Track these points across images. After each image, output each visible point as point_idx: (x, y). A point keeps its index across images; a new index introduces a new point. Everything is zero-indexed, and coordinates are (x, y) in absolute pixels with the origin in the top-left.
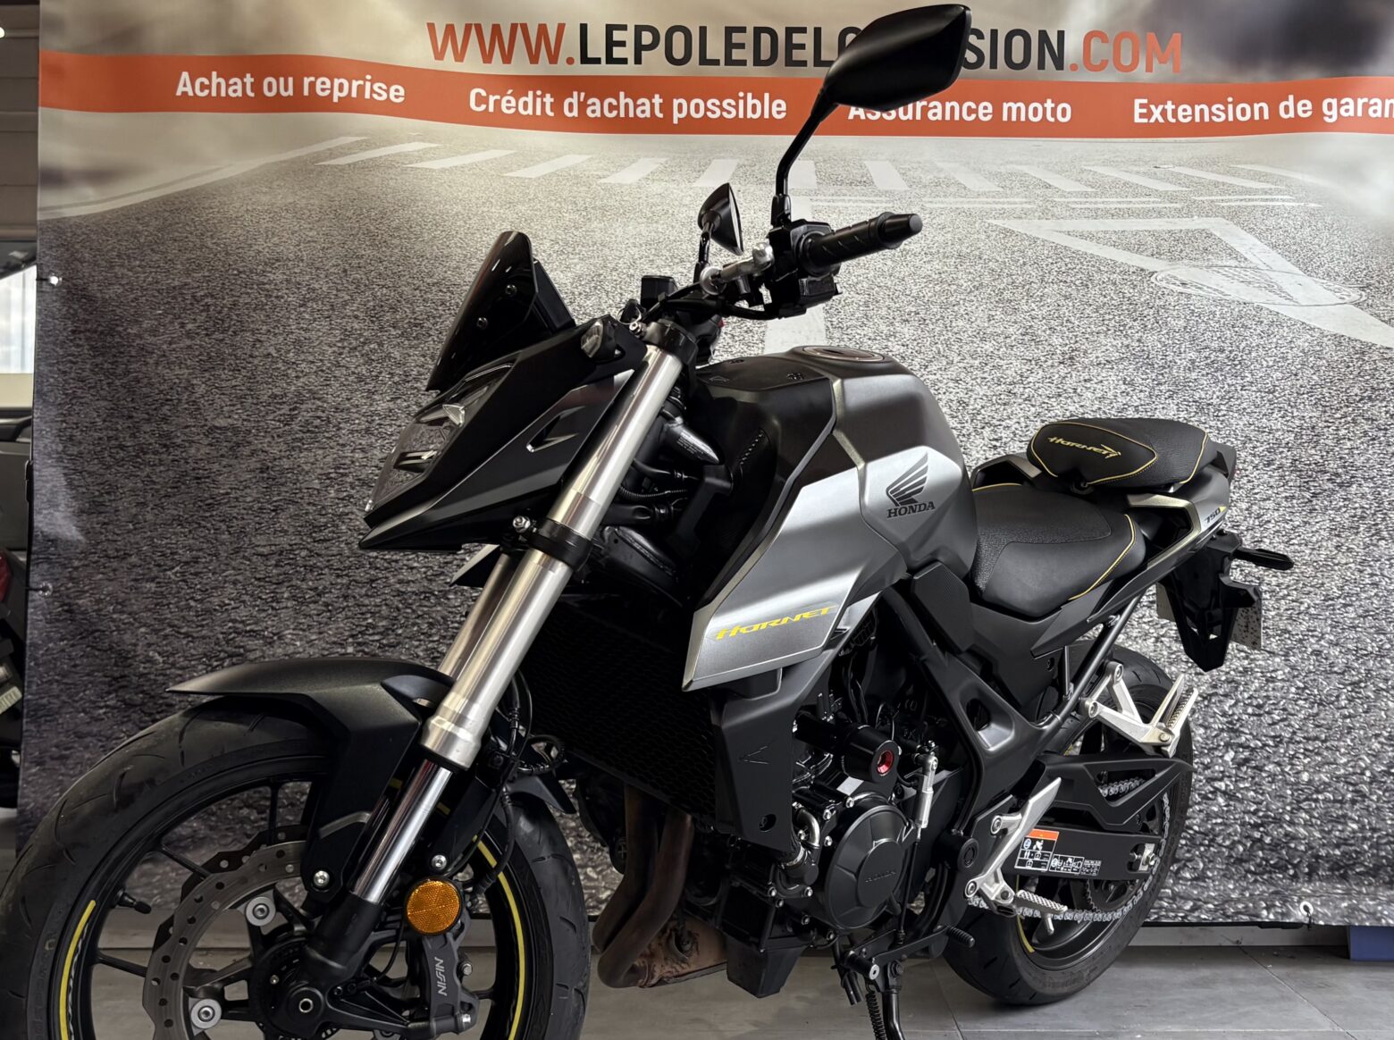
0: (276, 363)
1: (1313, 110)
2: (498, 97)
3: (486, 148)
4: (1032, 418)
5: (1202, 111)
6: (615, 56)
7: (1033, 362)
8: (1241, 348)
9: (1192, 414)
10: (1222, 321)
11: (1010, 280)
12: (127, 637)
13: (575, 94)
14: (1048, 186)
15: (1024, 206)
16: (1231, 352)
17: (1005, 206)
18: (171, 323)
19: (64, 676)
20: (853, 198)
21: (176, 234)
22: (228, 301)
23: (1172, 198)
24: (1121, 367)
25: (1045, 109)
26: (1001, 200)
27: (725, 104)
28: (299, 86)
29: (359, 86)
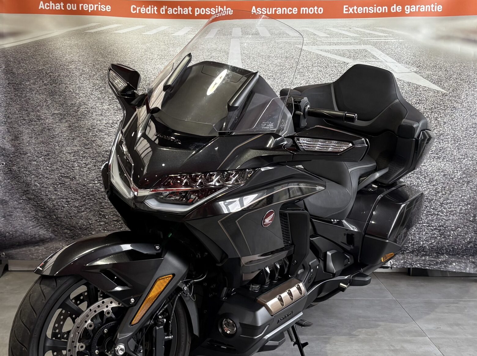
0: (73, 94)
1: (402, 9)
2: (140, 8)
3: (137, 25)
5: (366, 9)
11: (302, 66)
12: (28, 178)
13: (164, 6)
14: (315, 35)
15: (308, 41)
17: (301, 41)
18: (39, 81)
19: (10, 191)
20: (253, 39)
21: (40, 53)
22: (57, 74)
23: (355, 39)
25: (314, 10)
26: (300, 39)
27: (212, 10)
28: (78, 7)
29: (97, 6)
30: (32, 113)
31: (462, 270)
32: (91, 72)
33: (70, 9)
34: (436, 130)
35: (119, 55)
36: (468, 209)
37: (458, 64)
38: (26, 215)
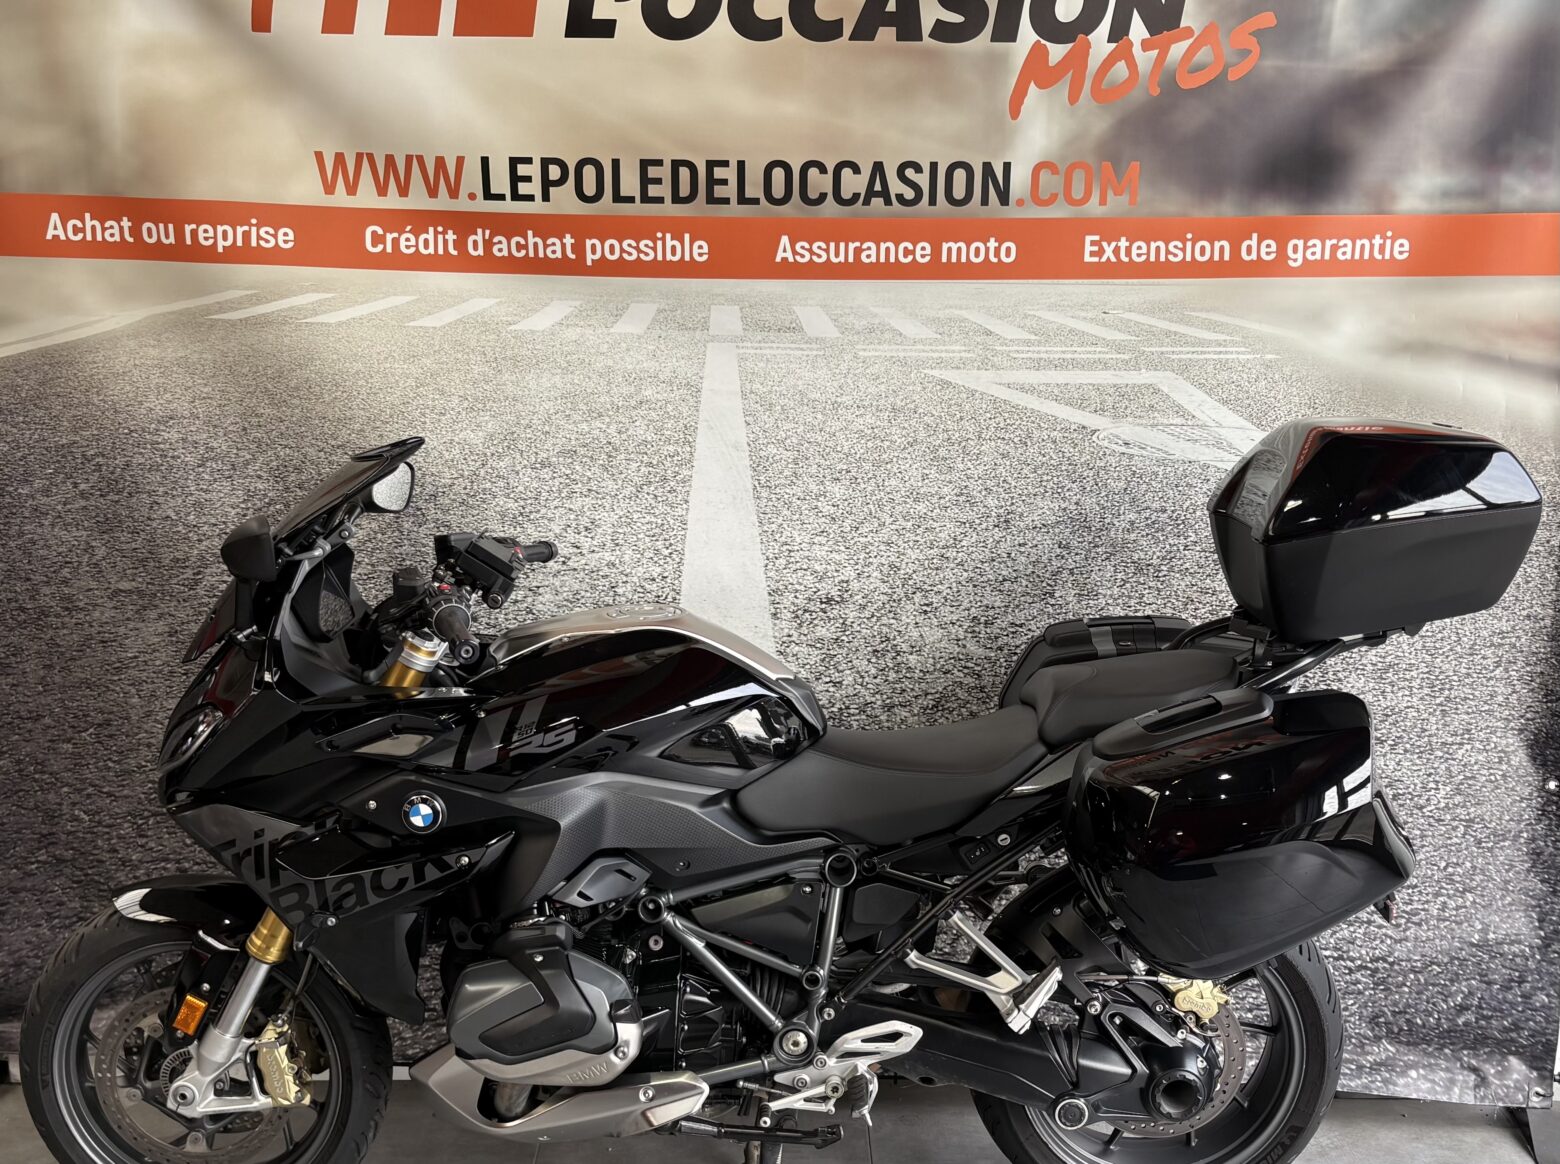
0: (176, 526)
1: (1277, 252)
2: (396, 235)
3: (387, 295)
4: (964, 583)
5: (1158, 248)
6: (520, 192)
7: (967, 525)
8: (1185, 507)
9: (1130, 575)
10: (1165, 481)
11: (946, 436)
12: (51, 796)
13: (480, 231)
14: (989, 333)
15: (963, 354)
16: (1173, 512)
17: (943, 355)
18: (63, 483)
20: (782, 345)
21: (59, 389)
22: (120, 461)
23: (1119, 348)
24: (1057, 530)
25: (987, 249)
26: (939, 348)
27: (642, 245)
28: (180, 234)
29: (244, 233)
30: (46, 590)
31: (1436, 1093)
32: (235, 451)
33: (153, 240)
35: (327, 399)
36: (1465, 907)
38: (49, 911)
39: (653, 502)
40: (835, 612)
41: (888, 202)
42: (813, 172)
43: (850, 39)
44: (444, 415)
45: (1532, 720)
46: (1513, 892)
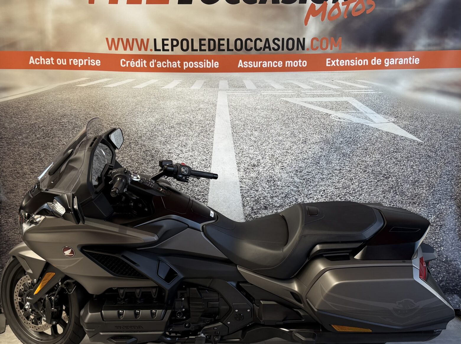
1: (381, 62)
2: (129, 62)
3: (127, 79)
4: (293, 160)
5: (347, 62)
6: (165, 49)
7: (294, 143)
8: (357, 137)
9: (341, 157)
10: (351, 129)
11: (287, 117)
13: (153, 60)
14: (299, 87)
15: (292, 93)
16: (353, 138)
17: (286, 94)
18: (32, 135)
20: (240, 92)
21: (32, 107)
22: (50, 128)
23: (337, 91)
24: (320, 144)
25: (299, 63)
26: (285, 92)
27: (200, 63)
28: (68, 62)
29: (86, 61)
30: (26, 167)
32: (83, 125)
33: (60, 64)
34: (411, 177)
35: (110, 109)
36: (441, 251)
37: (433, 115)
39: (203, 138)
40: (256, 169)
41: (270, 50)
42: (249, 41)
43: (259, 3)
44: (144, 113)
45: (459, 196)
46: (454, 246)
